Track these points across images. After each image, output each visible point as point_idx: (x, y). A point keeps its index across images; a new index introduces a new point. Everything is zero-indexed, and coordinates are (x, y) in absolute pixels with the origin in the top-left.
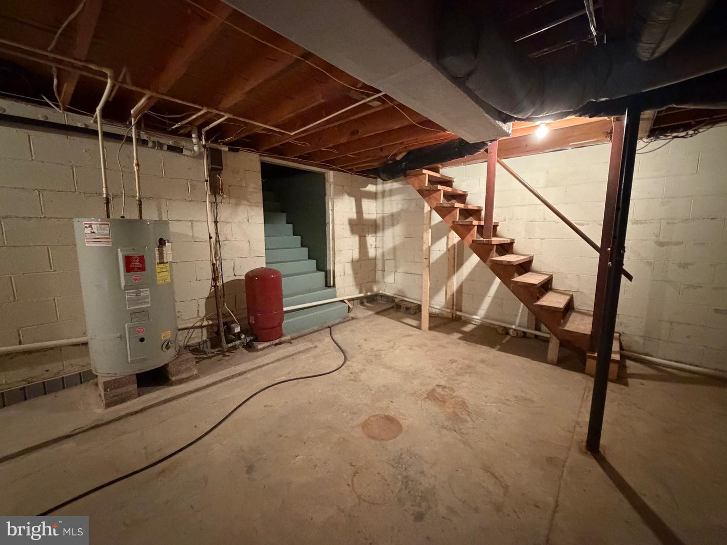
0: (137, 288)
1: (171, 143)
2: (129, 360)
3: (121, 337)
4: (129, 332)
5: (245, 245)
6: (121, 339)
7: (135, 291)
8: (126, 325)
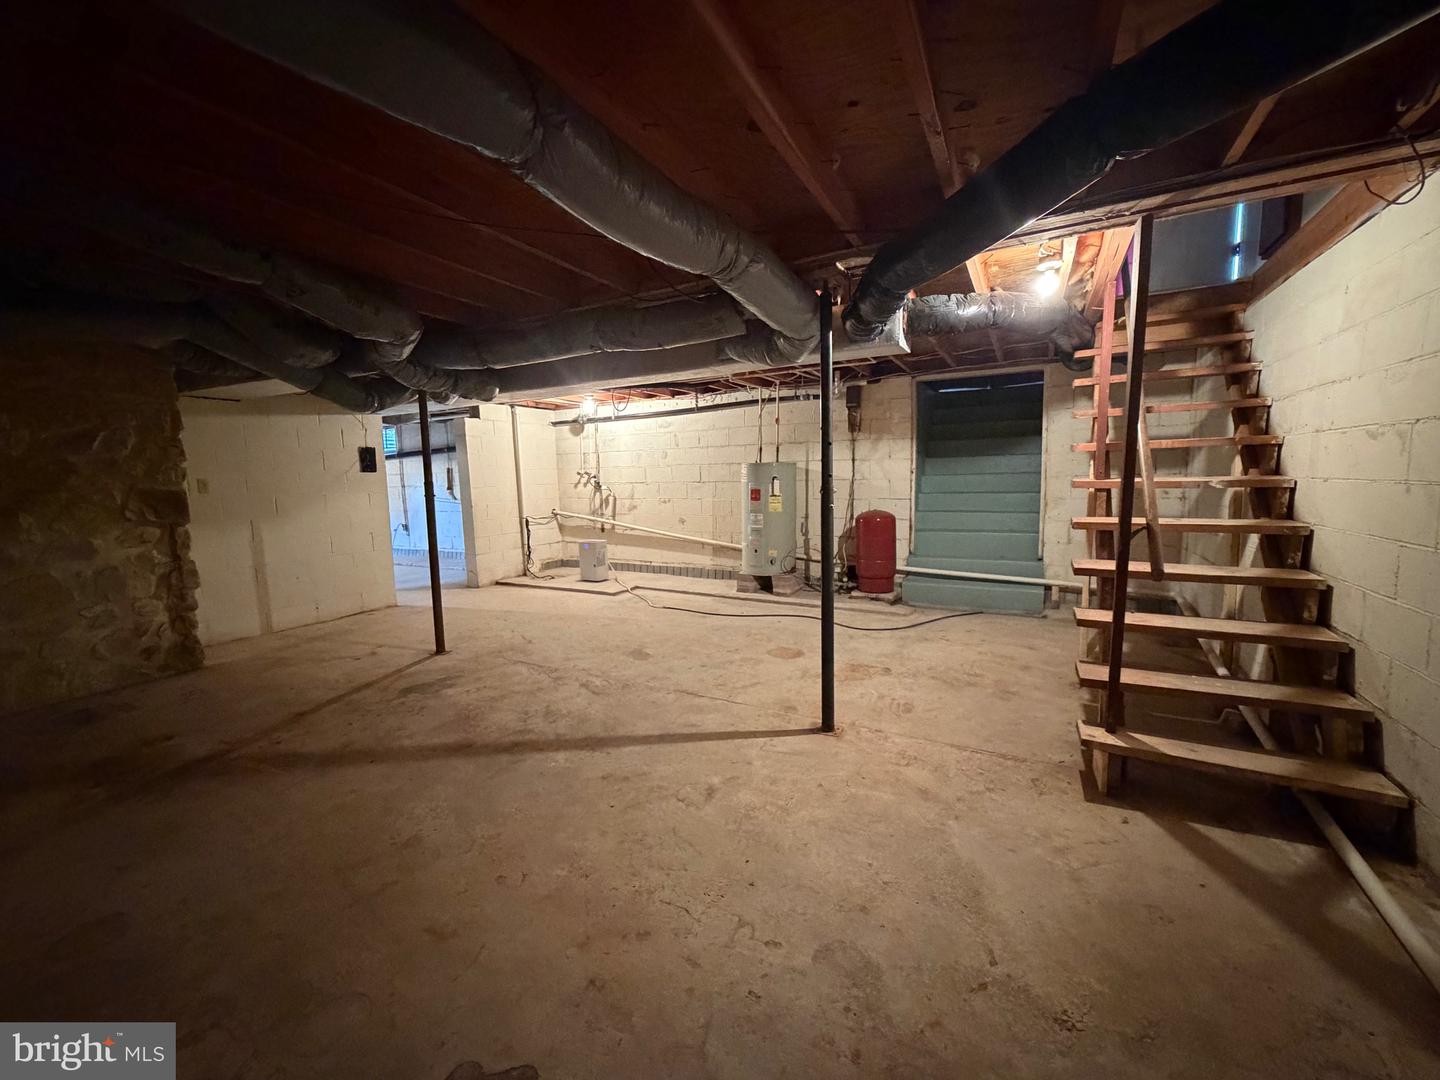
2: (750, 563)
5: (885, 484)
8: (749, 538)
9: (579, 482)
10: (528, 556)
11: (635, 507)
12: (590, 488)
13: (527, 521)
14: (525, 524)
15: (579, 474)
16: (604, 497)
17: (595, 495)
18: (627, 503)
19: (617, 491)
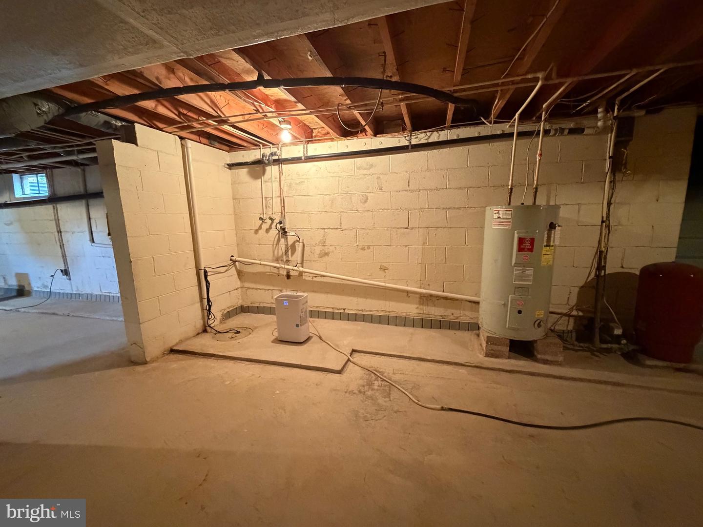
0: (524, 267)
1: (572, 125)
2: (507, 325)
3: (504, 305)
4: (511, 302)
5: (646, 232)
6: (504, 307)
7: (521, 268)
8: (510, 296)
9: (260, 228)
10: (207, 310)
11: (327, 254)
12: (274, 232)
13: (206, 272)
14: (203, 276)
15: (261, 219)
16: (290, 243)
17: (279, 240)
18: (318, 250)
19: (305, 237)
